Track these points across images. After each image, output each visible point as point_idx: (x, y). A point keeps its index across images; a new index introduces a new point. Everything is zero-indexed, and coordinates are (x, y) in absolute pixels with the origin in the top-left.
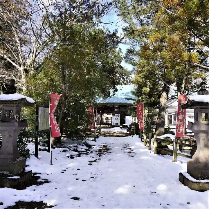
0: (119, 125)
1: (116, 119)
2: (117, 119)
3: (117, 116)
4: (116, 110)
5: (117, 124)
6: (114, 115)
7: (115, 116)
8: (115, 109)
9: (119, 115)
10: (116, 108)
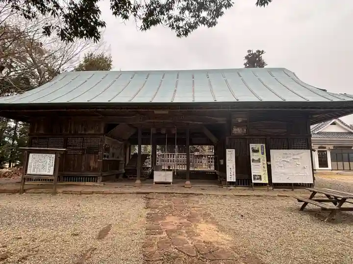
0: (265, 180)
1: (253, 160)
3: (257, 151)
4: (237, 131)
9: (262, 147)
10: (238, 125)
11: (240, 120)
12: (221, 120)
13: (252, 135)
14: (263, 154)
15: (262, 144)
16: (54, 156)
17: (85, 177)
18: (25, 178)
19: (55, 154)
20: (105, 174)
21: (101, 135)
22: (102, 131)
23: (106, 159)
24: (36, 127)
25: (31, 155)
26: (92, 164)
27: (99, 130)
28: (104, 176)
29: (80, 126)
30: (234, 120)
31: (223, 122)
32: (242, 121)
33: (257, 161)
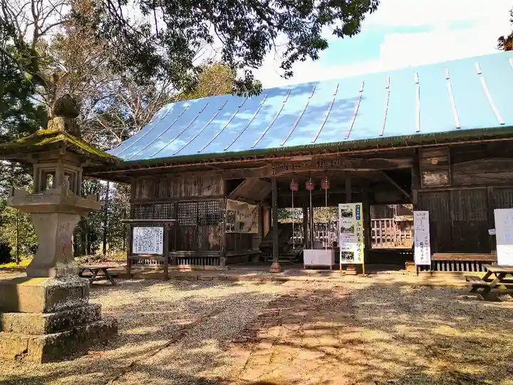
2: (351, 229)
3: (349, 215)
4: (431, 179)
8: (426, 178)
10: (432, 170)
11: (435, 161)
12: (403, 164)
13: (460, 186)
14: (358, 218)
15: (356, 204)
16: (161, 229)
17: (204, 258)
18: (130, 260)
19: (164, 226)
20: (230, 254)
21: (220, 197)
22: (222, 192)
23: (230, 231)
24: (138, 189)
25: (135, 229)
26: (212, 240)
27: (218, 190)
28: (229, 257)
29: (193, 186)
30: (423, 163)
31: (407, 166)
32: (439, 162)
33: (349, 230)
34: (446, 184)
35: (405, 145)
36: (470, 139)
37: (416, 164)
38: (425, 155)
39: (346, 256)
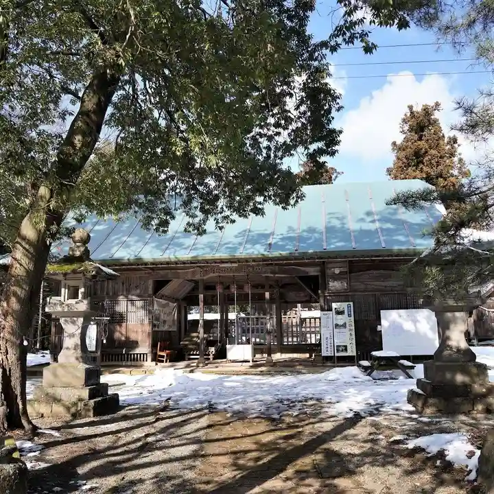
0: (352, 351)
1: (337, 326)
2: (344, 326)
3: (341, 313)
4: (334, 285)
5: (346, 347)
6: (330, 309)
7: (331, 314)
8: (331, 284)
9: (349, 307)
10: (336, 278)
11: (337, 271)
12: (313, 271)
13: (355, 291)
15: (347, 303)
16: (95, 327)
17: (131, 354)
21: (148, 296)
22: (150, 292)
23: (156, 329)
27: (147, 290)
30: (329, 272)
31: (316, 274)
32: (340, 272)
33: (342, 326)
34: (345, 289)
35: (315, 259)
36: (363, 256)
37: (323, 272)
38: (330, 266)
39: (340, 349)
